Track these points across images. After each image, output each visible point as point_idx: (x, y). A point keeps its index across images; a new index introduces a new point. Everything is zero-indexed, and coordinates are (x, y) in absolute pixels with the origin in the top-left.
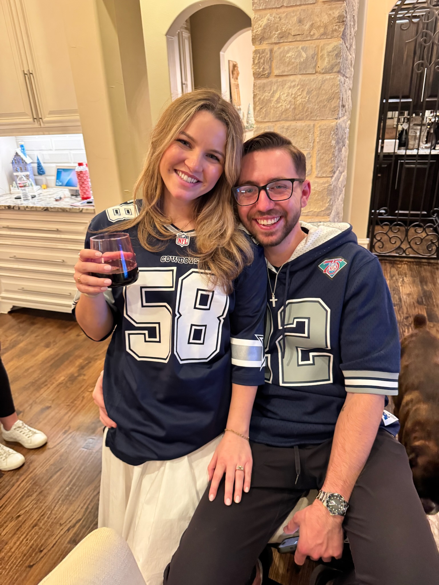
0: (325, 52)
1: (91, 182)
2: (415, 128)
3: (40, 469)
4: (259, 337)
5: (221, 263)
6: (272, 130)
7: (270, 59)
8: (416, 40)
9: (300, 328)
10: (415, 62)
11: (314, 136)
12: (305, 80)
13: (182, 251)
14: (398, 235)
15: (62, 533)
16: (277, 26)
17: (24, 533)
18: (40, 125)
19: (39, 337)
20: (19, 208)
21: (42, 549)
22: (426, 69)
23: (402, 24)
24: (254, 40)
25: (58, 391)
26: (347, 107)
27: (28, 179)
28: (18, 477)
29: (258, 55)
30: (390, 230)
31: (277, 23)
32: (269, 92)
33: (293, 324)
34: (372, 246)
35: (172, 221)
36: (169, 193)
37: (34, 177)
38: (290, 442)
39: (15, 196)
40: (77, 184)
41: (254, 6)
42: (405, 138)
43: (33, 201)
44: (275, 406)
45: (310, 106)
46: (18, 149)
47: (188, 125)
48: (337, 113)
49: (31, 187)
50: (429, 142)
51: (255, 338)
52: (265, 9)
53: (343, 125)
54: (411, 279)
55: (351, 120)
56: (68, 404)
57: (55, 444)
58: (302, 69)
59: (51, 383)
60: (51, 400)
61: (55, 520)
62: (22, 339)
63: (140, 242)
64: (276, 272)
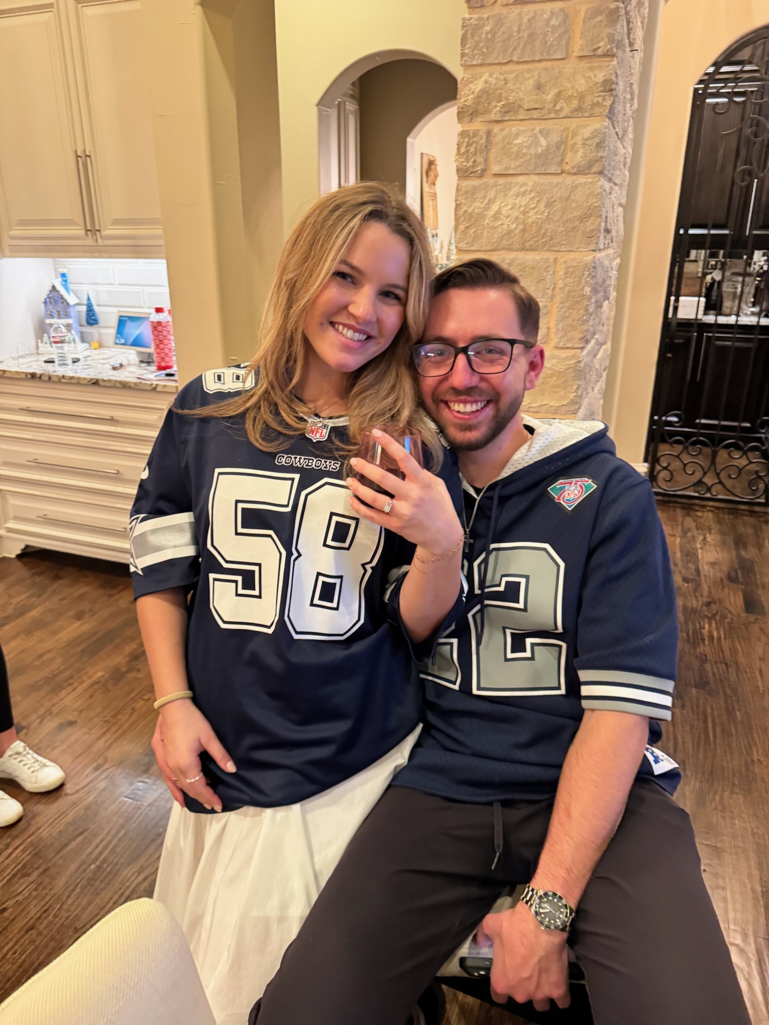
0: (579, 139)
1: (175, 340)
2: (733, 279)
3: (48, 829)
7: (486, 146)
8: (741, 130)
9: (512, 593)
10: (738, 166)
11: (554, 277)
12: (542, 184)
13: (313, 448)
14: (699, 460)
16: (501, 94)
17: (11, 940)
18: (97, 240)
19: (65, 602)
20: (50, 378)
22: (756, 181)
23: (716, 105)
24: (460, 115)
25: (91, 697)
26: (614, 233)
27: (69, 331)
28: (9, 840)
29: (466, 140)
30: (685, 451)
31: (501, 89)
32: (481, 200)
33: (499, 585)
34: (652, 476)
37: (79, 327)
38: (487, 795)
39: (46, 358)
40: (150, 344)
41: (464, 59)
42: (717, 296)
43: (75, 368)
45: (549, 226)
46: (57, 280)
47: (351, 246)
48: (595, 242)
49: (72, 345)
50: (758, 305)
52: (481, 65)
53: (607, 263)
54: (718, 537)
55: (621, 256)
56: (106, 719)
57: (79, 787)
58: (540, 165)
59: (80, 680)
60: (77, 710)
61: (68, 921)
62: (36, 603)
63: (249, 436)
64: (475, 496)
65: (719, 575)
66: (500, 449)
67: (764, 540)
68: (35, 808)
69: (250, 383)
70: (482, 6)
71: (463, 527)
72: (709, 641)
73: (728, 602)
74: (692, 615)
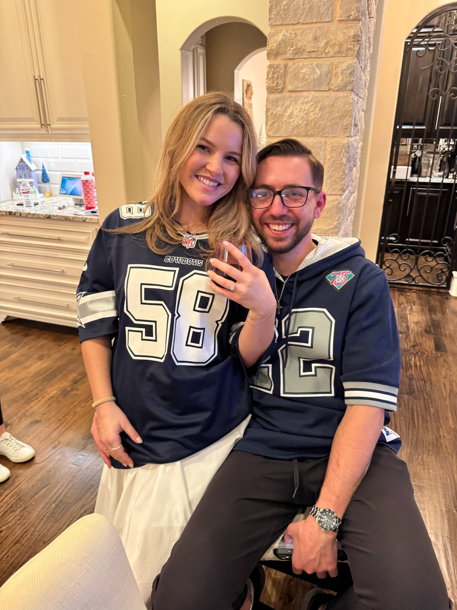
0: (339, 70)
1: (97, 191)
2: (428, 156)
3: (25, 484)
7: (284, 74)
8: (432, 67)
9: (304, 337)
10: (430, 88)
11: (325, 153)
12: (318, 97)
13: (187, 253)
14: (408, 262)
16: (293, 42)
17: (5, 549)
18: (48, 131)
19: (32, 349)
20: (21, 215)
22: (441, 97)
23: (418, 52)
24: (269, 55)
25: (50, 405)
26: (359, 126)
27: (32, 186)
29: (272, 70)
30: (400, 257)
31: (293, 39)
32: (282, 106)
33: (297, 333)
37: (38, 184)
38: (289, 455)
39: (18, 203)
40: (81, 194)
41: (271, 21)
42: (418, 166)
43: (36, 208)
45: (322, 122)
46: (23, 155)
48: (348, 131)
49: (34, 194)
50: (442, 170)
52: (281, 25)
53: (355, 144)
54: (419, 307)
55: (363, 141)
56: (59, 418)
57: (44, 459)
58: (316, 85)
59: (42, 396)
60: (40, 414)
61: (39, 537)
62: (14, 350)
63: (148, 245)
64: (283, 280)
65: (420, 329)
66: (298, 253)
67: (446, 308)
68: (17, 472)
69: (148, 213)
71: (276, 299)
72: (414, 367)
73: (425, 345)
74: (405, 353)
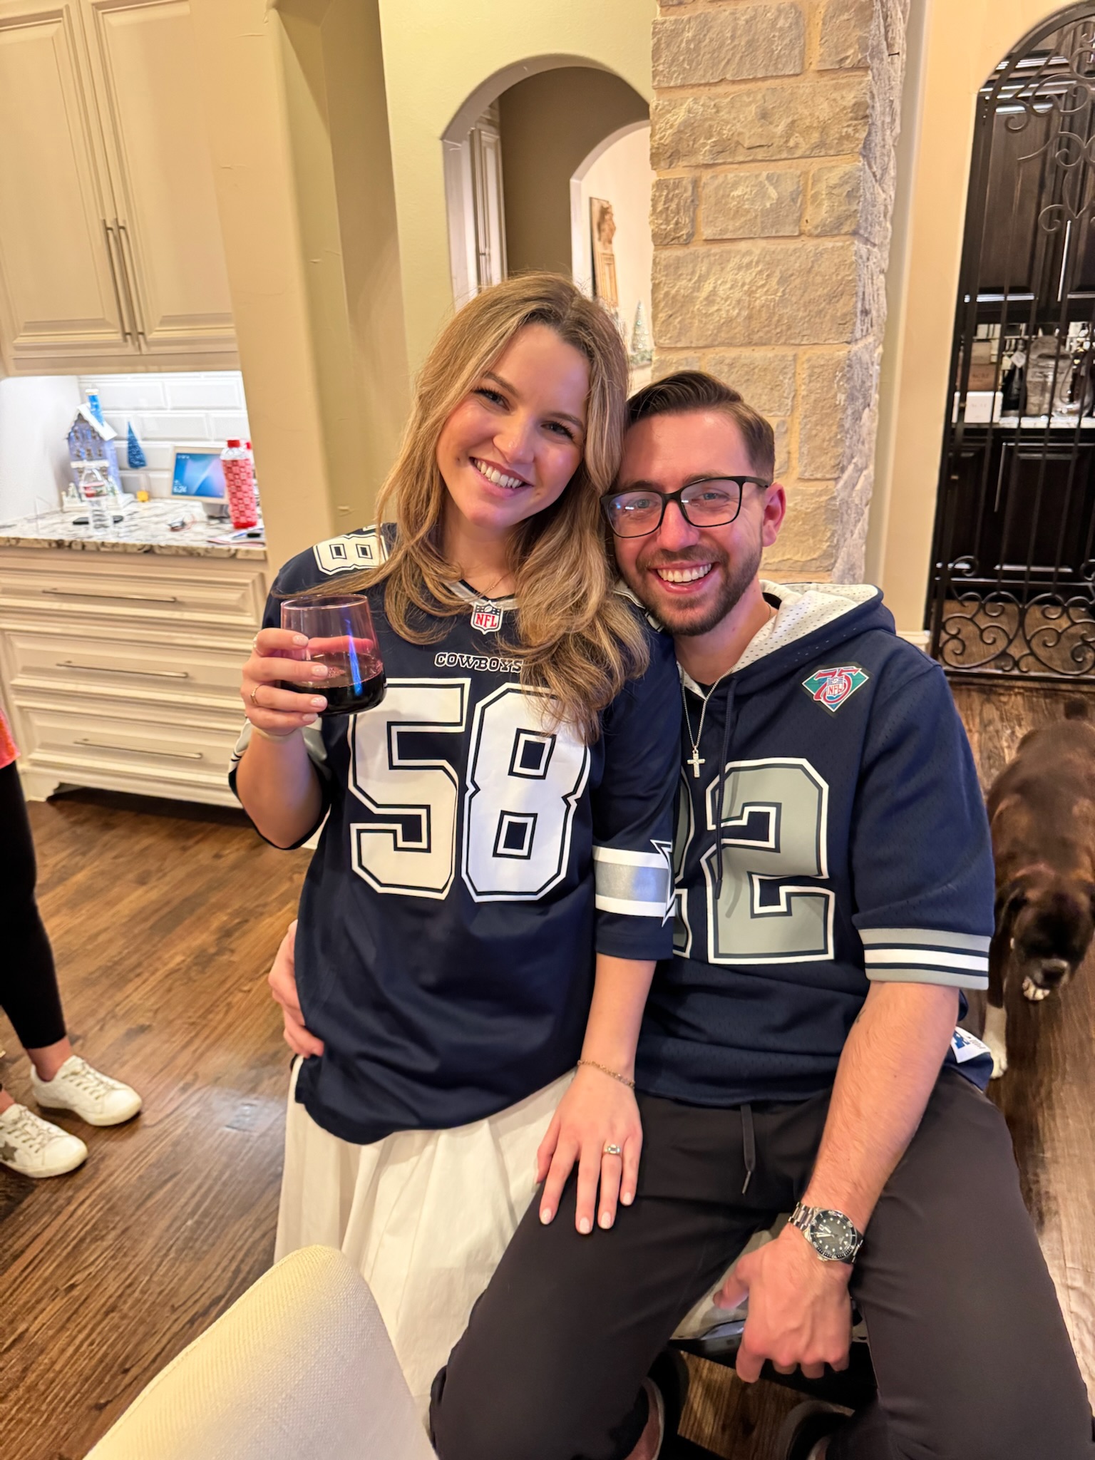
0: (822, 187)
1: (260, 486)
2: (1042, 364)
3: (123, 1175)
4: (660, 846)
5: (573, 670)
6: (695, 368)
7: (693, 201)
8: (1045, 154)
9: (758, 826)
10: (1043, 205)
11: (794, 382)
12: (774, 252)
13: (485, 643)
14: (1001, 622)
15: (175, 1328)
16: (711, 126)
17: (85, 1327)
18: (140, 348)
19: (121, 860)
20: (84, 547)
21: (127, 1366)
22: (1069, 222)
23: (1009, 117)
24: (656, 157)
25: (169, 990)
26: (874, 313)
27: (105, 477)
28: (70, 1193)
29: (665, 193)
30: (982, 611)
31: (711, 119)
32: (689, 277)
33: (740, 818)
34: (936, 649)
35: (462, 573)
36: (457, 509)
37: (118, 471)
38: (732, 1096)
39: (75, 518)
40: (223, 492)
41: (658, 78)
42: (1019, 389)
43: (117, 530)
44: (697, 1010)
45: (785, 311)
46: (84, 406)
47: (501, 355)
48: (849, 330)
49: (111, 497)
50: (1077, 399)
51: (651, 849)
52: (682, 87)
53: (866, 358)
55: (884, 343)
56: (192, 1020)
57: (161, 1116)
58: (769, 225)
59: (151, 969)
60: (150, 1010)
61: (161, 1297)
62: (81, 864)
63: (391, 621)
64: (702, 695)
68: (104, 1146)
70: (680, 4)
